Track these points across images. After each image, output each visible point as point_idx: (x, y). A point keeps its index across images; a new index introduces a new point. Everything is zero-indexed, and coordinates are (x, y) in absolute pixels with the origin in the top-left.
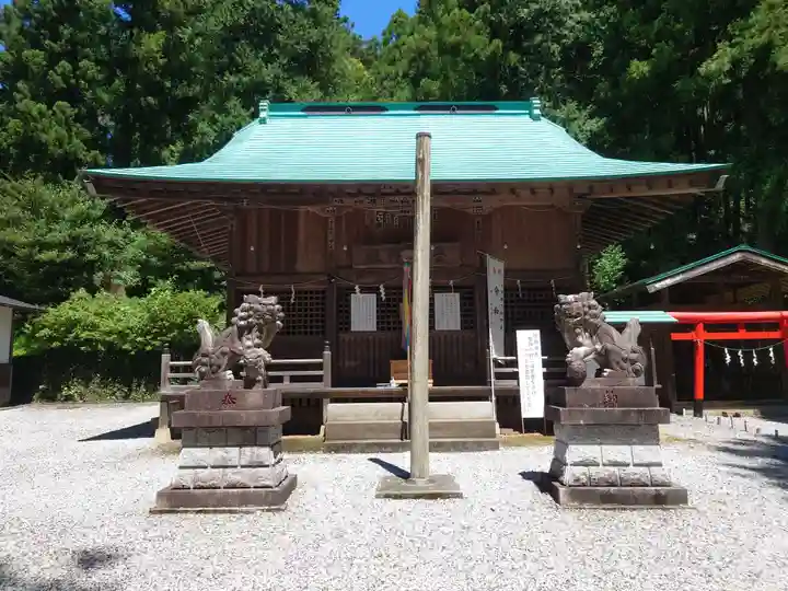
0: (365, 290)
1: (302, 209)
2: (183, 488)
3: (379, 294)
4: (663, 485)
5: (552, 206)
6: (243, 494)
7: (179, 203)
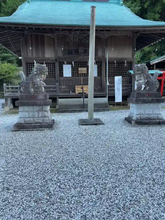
0: (68, 63)
1: (46, 35)
2: (22, 124)
3: (72, 65)
4: (161, 119)
5: (127, 36)
6: (40, 125)
7: (4, 31)
